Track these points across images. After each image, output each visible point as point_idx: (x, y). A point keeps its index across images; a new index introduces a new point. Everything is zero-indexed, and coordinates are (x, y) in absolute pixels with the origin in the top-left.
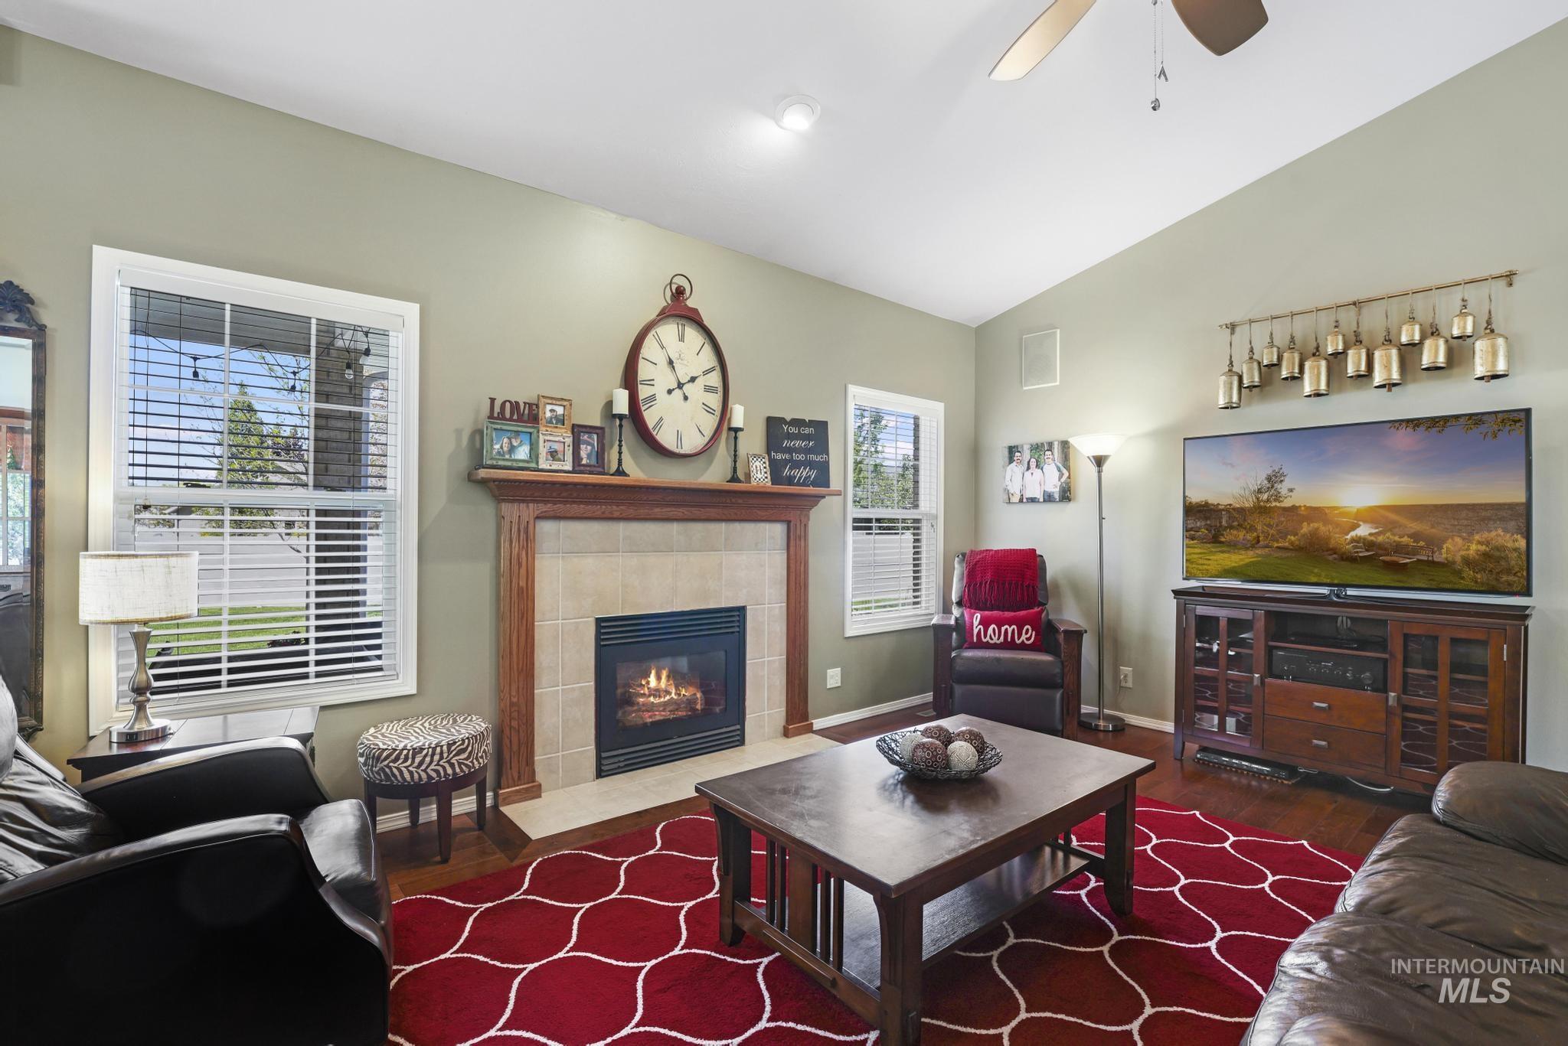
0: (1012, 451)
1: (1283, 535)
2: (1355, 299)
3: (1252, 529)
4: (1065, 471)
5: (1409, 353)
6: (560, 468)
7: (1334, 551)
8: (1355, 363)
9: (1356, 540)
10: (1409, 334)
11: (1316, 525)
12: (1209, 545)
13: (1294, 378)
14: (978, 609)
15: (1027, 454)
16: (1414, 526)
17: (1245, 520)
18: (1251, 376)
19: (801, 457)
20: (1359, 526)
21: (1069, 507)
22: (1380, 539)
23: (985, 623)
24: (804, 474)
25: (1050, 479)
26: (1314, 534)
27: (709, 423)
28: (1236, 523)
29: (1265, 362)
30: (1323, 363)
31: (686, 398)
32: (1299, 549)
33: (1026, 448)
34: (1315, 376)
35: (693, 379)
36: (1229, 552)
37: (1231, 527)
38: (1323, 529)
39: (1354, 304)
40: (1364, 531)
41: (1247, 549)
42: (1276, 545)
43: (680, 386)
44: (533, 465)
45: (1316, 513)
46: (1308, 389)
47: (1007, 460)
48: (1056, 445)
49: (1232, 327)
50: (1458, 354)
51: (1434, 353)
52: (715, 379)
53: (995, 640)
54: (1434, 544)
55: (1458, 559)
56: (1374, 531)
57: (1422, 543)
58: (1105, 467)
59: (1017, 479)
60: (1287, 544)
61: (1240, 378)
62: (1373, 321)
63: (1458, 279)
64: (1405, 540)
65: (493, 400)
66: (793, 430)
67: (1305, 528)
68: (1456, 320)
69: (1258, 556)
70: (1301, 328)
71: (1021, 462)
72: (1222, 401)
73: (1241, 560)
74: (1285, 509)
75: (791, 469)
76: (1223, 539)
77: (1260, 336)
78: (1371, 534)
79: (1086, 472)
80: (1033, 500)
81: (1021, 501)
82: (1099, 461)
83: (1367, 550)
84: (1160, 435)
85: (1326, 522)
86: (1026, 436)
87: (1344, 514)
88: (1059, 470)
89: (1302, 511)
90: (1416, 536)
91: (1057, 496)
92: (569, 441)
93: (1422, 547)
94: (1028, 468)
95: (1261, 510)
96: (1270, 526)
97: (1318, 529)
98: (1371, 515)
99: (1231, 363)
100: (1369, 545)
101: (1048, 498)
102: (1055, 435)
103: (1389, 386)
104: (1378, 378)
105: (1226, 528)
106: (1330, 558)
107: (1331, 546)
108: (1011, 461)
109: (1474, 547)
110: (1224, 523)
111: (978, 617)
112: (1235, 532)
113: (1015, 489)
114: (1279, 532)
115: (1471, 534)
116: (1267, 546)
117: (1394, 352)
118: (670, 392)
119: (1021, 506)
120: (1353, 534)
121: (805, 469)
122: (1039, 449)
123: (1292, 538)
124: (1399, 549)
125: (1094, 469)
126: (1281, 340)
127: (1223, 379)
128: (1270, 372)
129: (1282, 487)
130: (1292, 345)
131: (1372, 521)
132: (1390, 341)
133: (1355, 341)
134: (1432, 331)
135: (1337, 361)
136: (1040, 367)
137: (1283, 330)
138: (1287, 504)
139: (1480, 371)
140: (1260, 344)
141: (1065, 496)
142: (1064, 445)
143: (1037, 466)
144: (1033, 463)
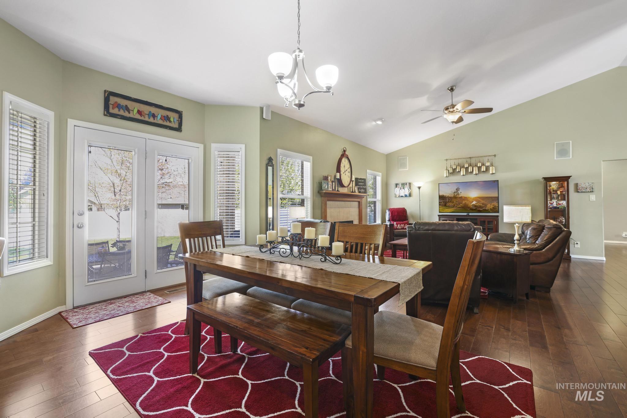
0: (396, 185)
1: (459, 204)
2: (470, 157)
3: (453, 202)
4: (410, 190)
5: (479, 168)
7: (469, 208)
8: (470, 169)
9: (473, 205)
10: (479, 165)
11: (465, 201)
12: (444, 207)
13: (459, 172)
14: (395, 221)
15: (400, 186)
16: (483, 202)
17: (452, 200)
18: (451, 171)
20: (473, 202)
21: (411, 198)
22: (477, 204)
23: (397, 224)
24: (362, 191)
25: (406, 191)
26: (465, 203)
28: (450, 201)
29: (454, 168)
30: (465, 169)
32: (462, 208)
33: (400, 184)
34: (463, 172)
36: (448, 208)
37: (449, 202)
39: (470, 158)
40: (474, 203)
41: (452, 208)
42: (458, 206)
45: (466, 198)
46: (462, 174)
47: (395, 187)
48: (408, 184)
49: (447, 160)
50: (487, 169)
51: (483, 169)
53: (400, 228)
54: (486, 205)
55: (489, 209)
56: (476, 203)
57: (484, 205)
58: (421, 189)
59: (398, 191)
60: (460, 206)
61: (449, 171)
62: (473, 161)
63: (487, 155)
64: (481, 205)
67: (464, 202)
68: (487, 163)
69: (455, 209)
70: (460, 162)
71: (399, 187)
72: (445, 176)
73: (451, 210)
74: (460, 197)
75: (360, 189)
76: (447, 205)
77: (452, 162)
78: (476, 204)
79: (415, 191)
80: (402, 196)
81: (399, 197)
82: (419, 188)
83: (475, 207)
84: (433, 182)
85: (468, 200)
86: (400, 181)
87: (471, 199)
88: (409, 189)
89: (463, 198)
90: (483, 204)
91: (408, 195)
93: (484, 206)
94: (401, 189)
95: (455, 197)
96: (457, 202)
97: (466, 202)
98: (476, 199)
99: (447, 168)
100: (475, 206)
101: (406, 196)
102: (408, 181)
103: (476, 174)
104: (474, 173)
105: (448, 202)
106: (468, 209)
107: (469, 206)
108: (396, 187)
109: (492, 207)
110: (447, 201)
111: (395, 223)
112: (449, 203)
113: (398, 194)
114: (459, 203)
115: (492, 203)
116: (456, 207)
117: (477, 168)
119: (399, 198)
120: (472, 203)
122: (403, 184)
123: (461, 205)
124: (480, 207)
125: (418, 189)
126: (457, 163)
127: (445, 171)
128: (454, 170)
129: (459, 192)
130: (459, 165)
131: (476, 200)
132: (476, 166)
133: (470, 165)
134: (483, 165)
135: (467, 169)
136: (403, 165)
137: (457, 162)
138: (460, 196)
139: (491, 172)
140: (452, 164)
141: (410, 195)
142: (410, 184)
143: (403, 188)
144: (402, 188)
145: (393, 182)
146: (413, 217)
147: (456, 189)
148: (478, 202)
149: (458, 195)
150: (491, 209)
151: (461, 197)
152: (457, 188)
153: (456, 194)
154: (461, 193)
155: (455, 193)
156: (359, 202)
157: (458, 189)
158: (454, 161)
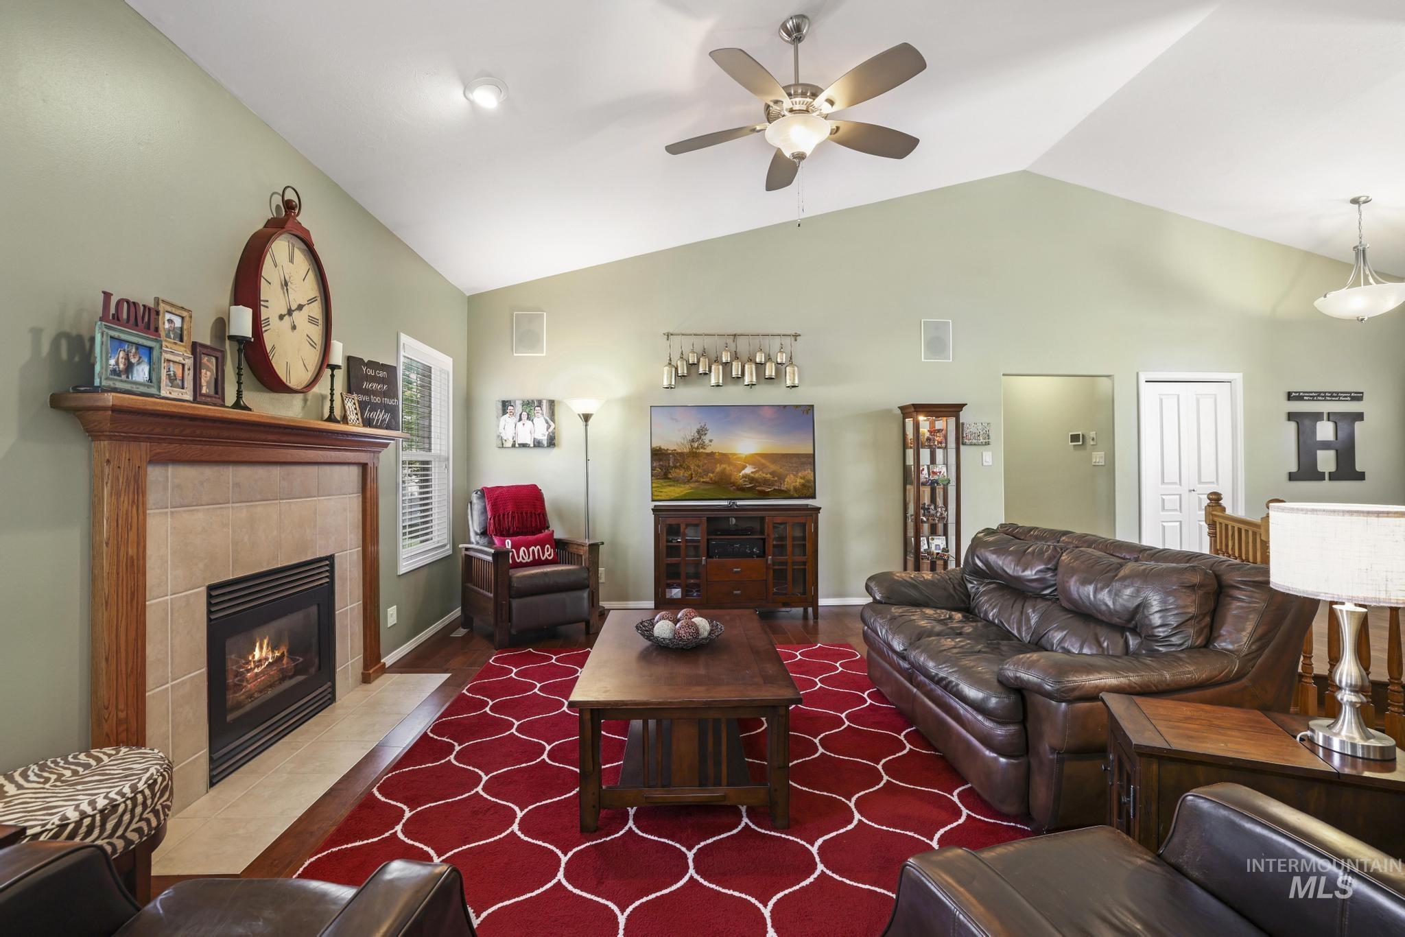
0: (505, 405)
1: (706, 472)
2: (734, 333)
3: (688, 468)
4: (552, 423)
5: (760, 366)
6: (180, 397)
7: (733, 484)
8: (736, 370)
9: (745, 476)
10: (760, 358)
11: (724, 466)
12: (661, 481)
13: (705, 374)
14: (508, 535)
15: (519, 409)
16: (773, 467)
17: (684, 462)
18: (683, 370)
19: (377, 400)
20: (746, 467)
21: (555, 451)
22: (757, 475)
23: (516, 546)
24: (381, 416)
25: (538, 428)
26: (723, 472)
27: (313, 357)
28: (678, 464)
29: (690, 362)
30: (721, 367)
31: (294, 328)
32: (715, 483)
33: (519, 403)
34: (716, 376)
35: (300, 307)
36: (674, 486)
37: (675, 467)
38: (728, 469)
39: (735, 335)
40: (748, 470)
41: (685, 483)
42: (702, 480)
43: (290, 312)
44: (154, 391)
45: (724, 458)
46: (713, 382)
47: (500, 412)
48: (545, 404)
49: (668, 335)
50: (780, 371)
51: (770, 370)
52: (316, 310)
53: (527, 560)
54: (782, 478)
55: (792, 488)
56: (754, 470)
57: (776, 478)
58: (590, 422)
59: (509, 427)
60: (708, 480)
61: (676, 369)
62: (743, 346)
63: (779, 332)
64: (769, 476)
65: (107, 296)
66: (371, 372)
67: (718, 469)
68: (779, 354)
69: (692, 488)
70: (708, 342)
71: (513, 414)
72: (666, 384)
73: (682, 491)
74: (708, 454)
75: (370, 411)
76: (671, 476)
77: (687, 344)
78: (752, 473)
79: (570, 429)
80: (524, 446)
81: (514, 446)
82: (586, 418)
83: (750, 483)
84: (630, 402)
85: (730, 464)
86: (518, 393)
87: (739, 458)
88: (547, 423)
89: (717, 456)
90: (773, 474)
91: (545, 443)
92: (189, 362)
93: (776, 481)
94: (520, 419)
95: (694, 454)
96: (698, 466)
97: (725, 468)
98: (754, 459)
99: (670, 360)
100: (751, 479)
101: (538, 444)
102: (546, 394)
103: (751, 385)
104: (747, 380)
105: (672, 467)
106: (732, 489)
107: (732, 481)
108: (504, 412)
109: (798, 481)
110: (671, 464)
111: (508, 543)
112: (677, 471)
113: (508, 435)
114: (704, 471)
115: (797, 472)
116: (697, 481)
117: (754, 366)
118: (281, 317)
119: (514, 450)
120: (743, 472)
121: (381, 412)
122: (530, 406)
123: (711, 475)
124: (766, 482)
125: (581, 423)
126: (699, 349)
127: (666, 369)
128: (692, 366)
129: (706, 439)
130: (704, 353)
131: (753, 464)
132: (751, 360)
133: (736, 357)
134: (769, 358)
135: (727, 366)
136: (529, 339)
137: (699, 343)
138: (708, 450)
139: (789, 383)
140: (686, 349)
141: (552, 442)
142: (552, 403)
143: (528, 418)
144: (525, 415)
145: (491, 394)
146: (561, 516)
147: (696, 430)
148: (760, 467)
149: (702, 448)
150: (796, 489)
151: (712, 454)
152: (698, 427)
153: (696, 445)
154: (711, 441)
155: (693, 441)
156: (364, 466)
157: (701, 432)
158: (693, 339)
